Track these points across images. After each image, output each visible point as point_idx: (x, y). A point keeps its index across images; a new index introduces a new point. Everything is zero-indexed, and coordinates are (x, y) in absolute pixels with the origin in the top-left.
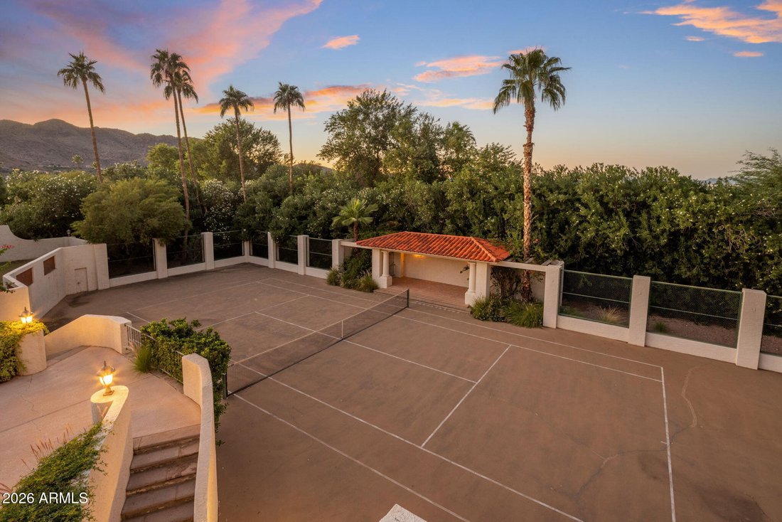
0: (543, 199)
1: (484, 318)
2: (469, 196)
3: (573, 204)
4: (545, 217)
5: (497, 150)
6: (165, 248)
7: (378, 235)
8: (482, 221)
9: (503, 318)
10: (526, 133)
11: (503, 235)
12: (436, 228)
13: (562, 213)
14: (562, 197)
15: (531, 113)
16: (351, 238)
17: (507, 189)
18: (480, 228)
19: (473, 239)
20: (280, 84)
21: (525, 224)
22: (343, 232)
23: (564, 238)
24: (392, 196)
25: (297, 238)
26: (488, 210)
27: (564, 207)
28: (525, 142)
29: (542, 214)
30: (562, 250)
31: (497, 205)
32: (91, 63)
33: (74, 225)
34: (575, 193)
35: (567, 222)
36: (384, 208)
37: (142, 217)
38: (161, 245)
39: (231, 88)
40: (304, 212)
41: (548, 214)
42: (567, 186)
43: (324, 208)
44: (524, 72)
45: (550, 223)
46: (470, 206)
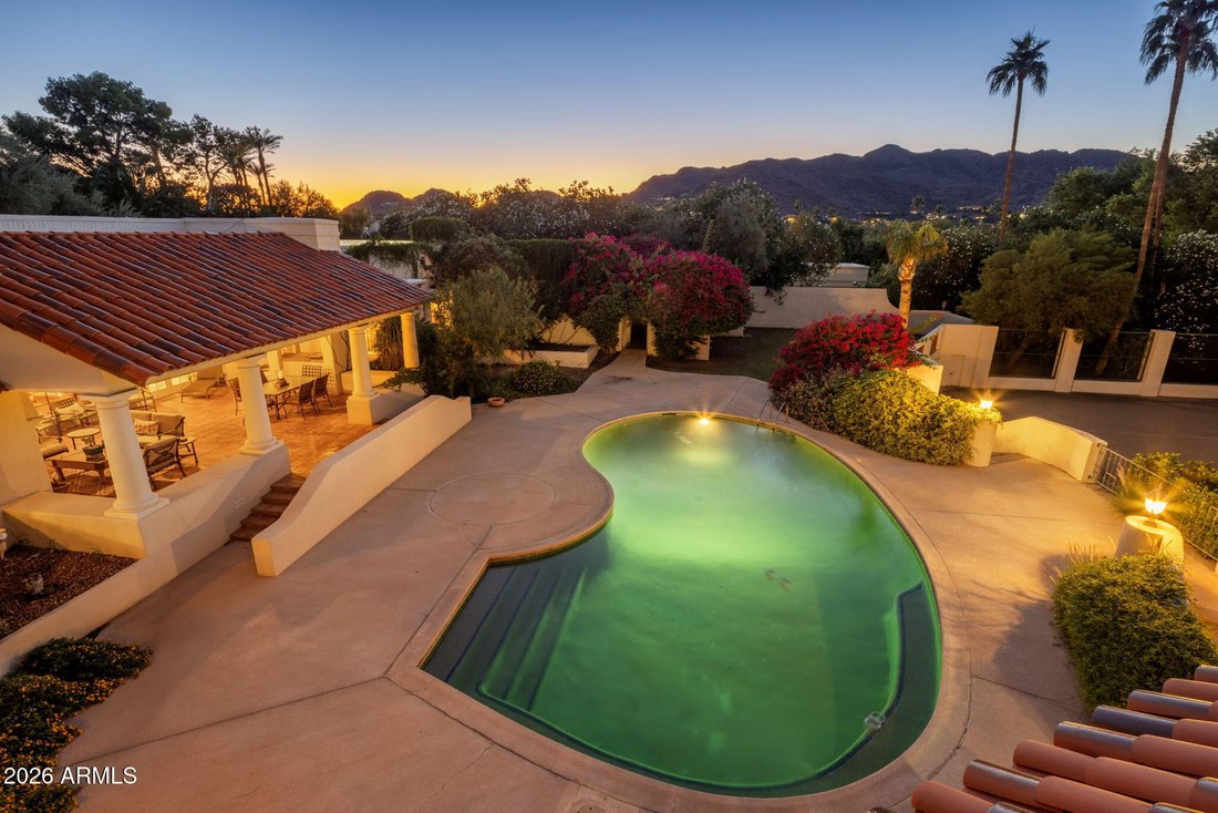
6: (1079, 346)
32: (1039, 47)
33: (965, 296)
37: (1061, 293)
38: (1077, 339)
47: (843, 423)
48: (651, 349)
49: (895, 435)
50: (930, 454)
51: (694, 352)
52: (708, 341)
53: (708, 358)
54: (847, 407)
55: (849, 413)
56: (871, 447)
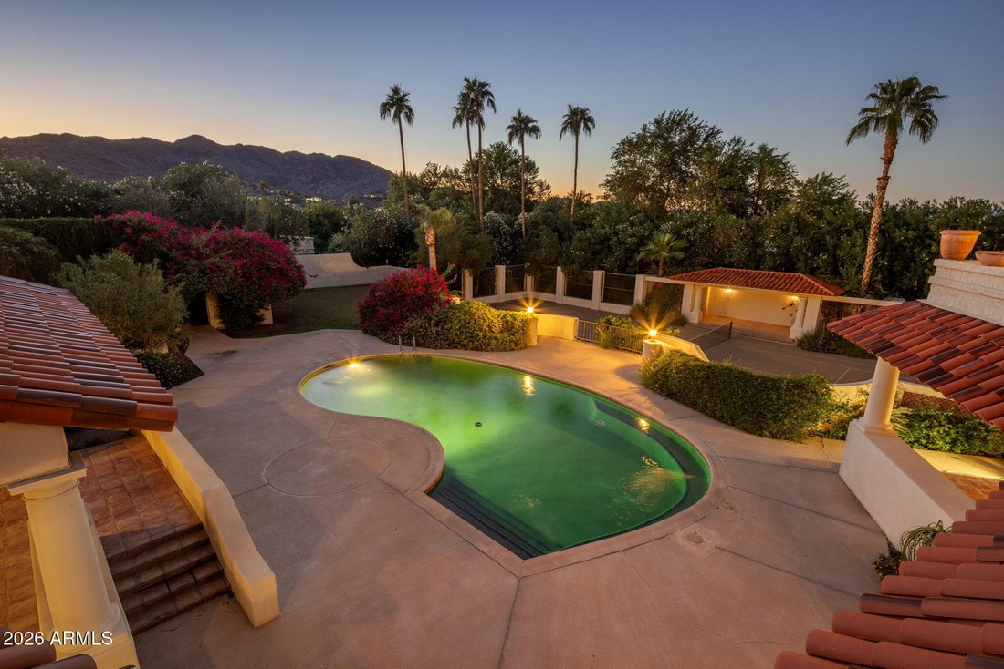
0: (887, 235)
1: (814, 349)
2: (796, 231)
3: (922, 240)
4: (888, 254)
5: (827, 180)
6: (472, 279)
7: (686, 271)
8: (810, 258)
9: (835, 350)
10: (883, 167)
11: (836, 272)
12: (753, 264)
13: (908, 250)
14: (911, 233)
15: (892, 145)
16: (655, 274)
17: (844, 223)
18: (806, 265)
19: (801, 275)
20: (570, 106)
21: (867, 260)
22: (644, 268)
23: (909, 275)
24: (700, 230)
25: (592, 274)
26: (818, 246)
27: (912, 243)
28: (881, 175)
29: (885, 251)
30: (904, 287)
31: (830, 241)
32: (405, 95)
34: (927, 229)
35: (913, 259)
36: (692, 243)
39: (519, 113)
40: (597, 247)
41: (891, 251)
42: (917, 222)
43: (620, 243)
44: (892, 100)
45: (892, 261)
46: (798, 241)
47: (457, 340)
48: (215, 323)
49: (496, 338)
50: (516, 345)
51: (261, 318)
52: (270, 307)
53: (272, 322)
54: (460, 328)
55: (462, 332)
56: (482, 350)
